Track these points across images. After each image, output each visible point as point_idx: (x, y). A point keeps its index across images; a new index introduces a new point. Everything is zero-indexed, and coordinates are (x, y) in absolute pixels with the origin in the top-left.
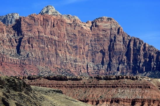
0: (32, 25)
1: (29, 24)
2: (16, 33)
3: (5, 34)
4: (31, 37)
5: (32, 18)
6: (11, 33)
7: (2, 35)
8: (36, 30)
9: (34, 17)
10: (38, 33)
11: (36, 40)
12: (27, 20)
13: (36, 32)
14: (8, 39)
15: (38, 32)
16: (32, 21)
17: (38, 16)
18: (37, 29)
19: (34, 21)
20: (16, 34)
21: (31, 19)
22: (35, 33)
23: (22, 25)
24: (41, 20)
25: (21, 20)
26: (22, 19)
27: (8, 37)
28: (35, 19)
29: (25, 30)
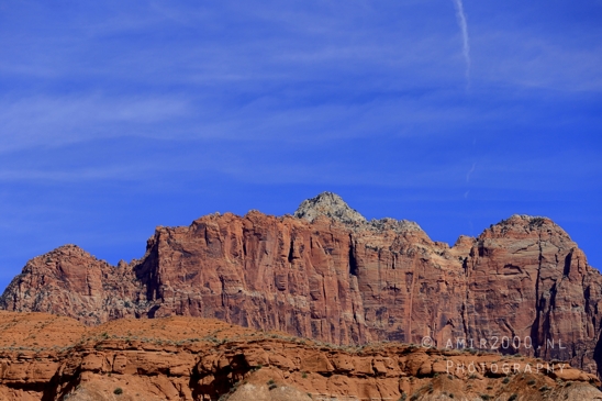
0: (199, 255)
1: (187, 254)
2: (145, 290)
3: (98, 297)
4: (190, 302)
5: (199, 228)
6: (127, 292)
7: (85, 301)
8: (214, 274)
9: (205, 225)
10: (220, 284)
11: (212, 312)
12: (180, 239)
13: (211, 283)
14: (106, 314)
15: (222, 280)
16: (197, 239)
17: (223, 220)
18: (219, 268)
19: (204, 240)
20: (141, 296)
21: (196, 234)
22: (207, 285)
23: (161, 260)
24: (233, 237)
25: (158, 241)
26: (162, 238)
27: (109, 308)
28: (210, 231)
29: (174, 275)
